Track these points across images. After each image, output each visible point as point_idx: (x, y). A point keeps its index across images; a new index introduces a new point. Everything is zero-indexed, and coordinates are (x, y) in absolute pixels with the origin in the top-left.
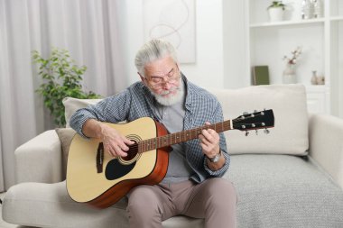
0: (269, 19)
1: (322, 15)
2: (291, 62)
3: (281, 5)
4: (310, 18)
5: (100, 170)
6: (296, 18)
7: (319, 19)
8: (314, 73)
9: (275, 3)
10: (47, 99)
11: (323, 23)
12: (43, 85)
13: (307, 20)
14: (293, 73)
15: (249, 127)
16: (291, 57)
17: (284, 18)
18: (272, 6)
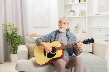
0: (70, 15)
1: (85, 15)
2: (76, 28)
3: (73, 11)
4: (82, 15)
5: (45, 56)
6: (77, 15)
7: (84, 16)
8: (83, 31)
9: (72, 11)
10: (7, 37)
11: (85, 17)
12: (5, 33)
13: (81, 16)
14: (77, 31)
15: (88, 43)
16: (76, 26)
17: (74, 15)
18: (71, 12)
